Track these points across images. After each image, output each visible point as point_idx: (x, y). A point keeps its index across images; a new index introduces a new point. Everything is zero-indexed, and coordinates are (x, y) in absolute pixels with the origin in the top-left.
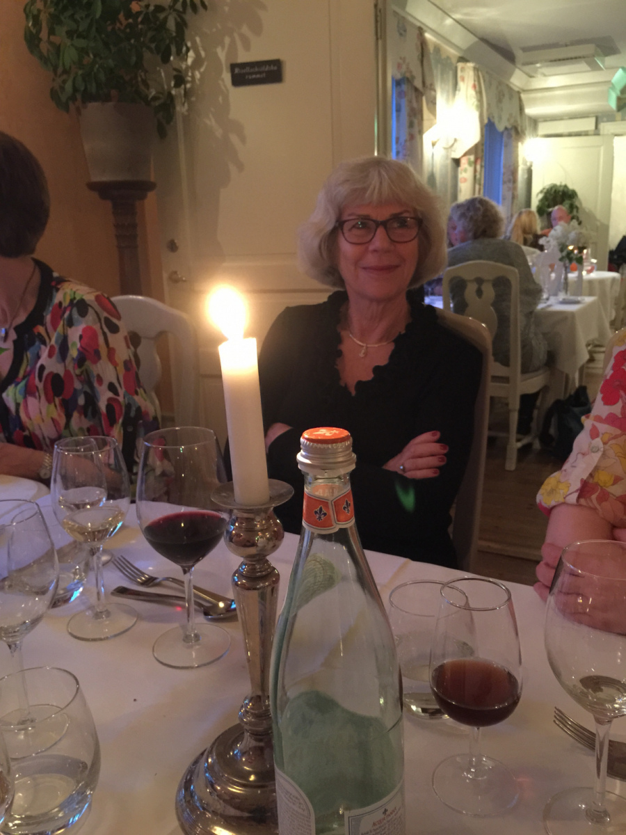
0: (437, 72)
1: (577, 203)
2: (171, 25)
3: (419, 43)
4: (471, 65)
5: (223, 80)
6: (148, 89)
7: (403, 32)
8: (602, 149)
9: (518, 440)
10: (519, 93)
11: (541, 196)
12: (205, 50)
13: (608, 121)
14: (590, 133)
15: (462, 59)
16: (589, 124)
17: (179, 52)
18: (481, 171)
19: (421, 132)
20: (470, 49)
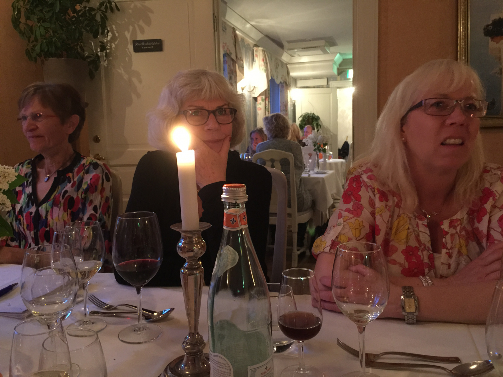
0: (243, 51)
1: (320, 123)
2: (98, 18)
3: (233, 36)
4: (261, 49)
5: (128, 49)
6: (84, 52)
7: (225, 30)
8: (331, 94)
9: (298, 250)
10: (286, 64)
11: (301, 119)
12: (117, 32)
13: (333, 80)
14: (324, 86)
15: (256, 45)
16: (323, 82)
17: (103, 33)
18: (269, 104)
19: (236, 82)
20: (260, 40)
